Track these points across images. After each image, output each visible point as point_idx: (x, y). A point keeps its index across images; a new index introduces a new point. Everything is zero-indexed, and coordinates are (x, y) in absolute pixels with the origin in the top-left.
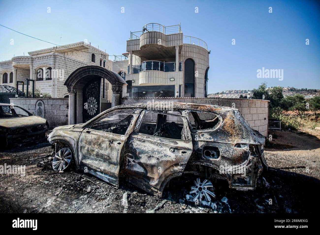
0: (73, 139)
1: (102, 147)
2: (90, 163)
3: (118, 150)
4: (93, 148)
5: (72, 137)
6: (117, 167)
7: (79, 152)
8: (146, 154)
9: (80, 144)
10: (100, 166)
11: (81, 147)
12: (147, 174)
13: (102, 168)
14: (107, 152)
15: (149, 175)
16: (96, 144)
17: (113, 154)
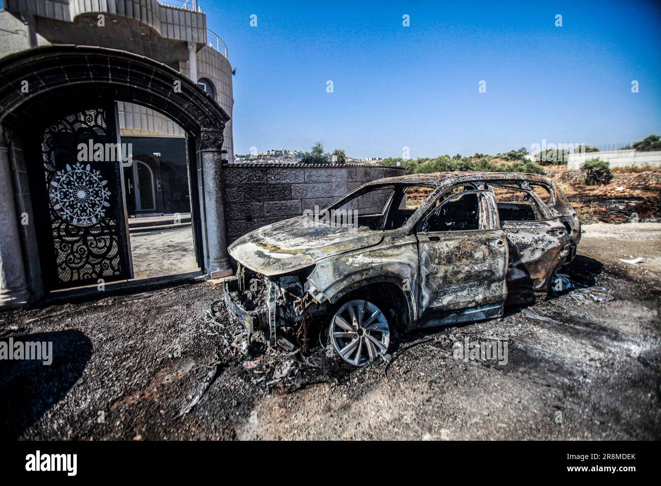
0: (409, 265)
1: (475, 258)
2: (451, 301)
3: (505, 254)
4: (457, 268)
5: (404, 259)
6: (502, 285)
7: (423, 290)
8: (529, 248)
9: (424, 271)
10: (475, 296)
11: (427, 276)
12: (530, 276)
13: (480, 298)
14: (487, 265)
15: (532, 277)
16: (463, 258)
17: (498, 264)
